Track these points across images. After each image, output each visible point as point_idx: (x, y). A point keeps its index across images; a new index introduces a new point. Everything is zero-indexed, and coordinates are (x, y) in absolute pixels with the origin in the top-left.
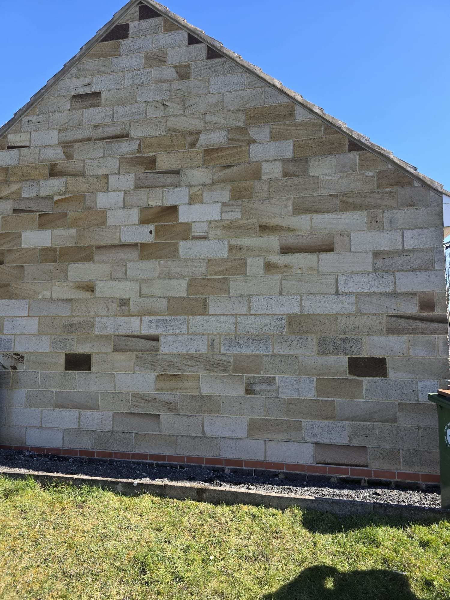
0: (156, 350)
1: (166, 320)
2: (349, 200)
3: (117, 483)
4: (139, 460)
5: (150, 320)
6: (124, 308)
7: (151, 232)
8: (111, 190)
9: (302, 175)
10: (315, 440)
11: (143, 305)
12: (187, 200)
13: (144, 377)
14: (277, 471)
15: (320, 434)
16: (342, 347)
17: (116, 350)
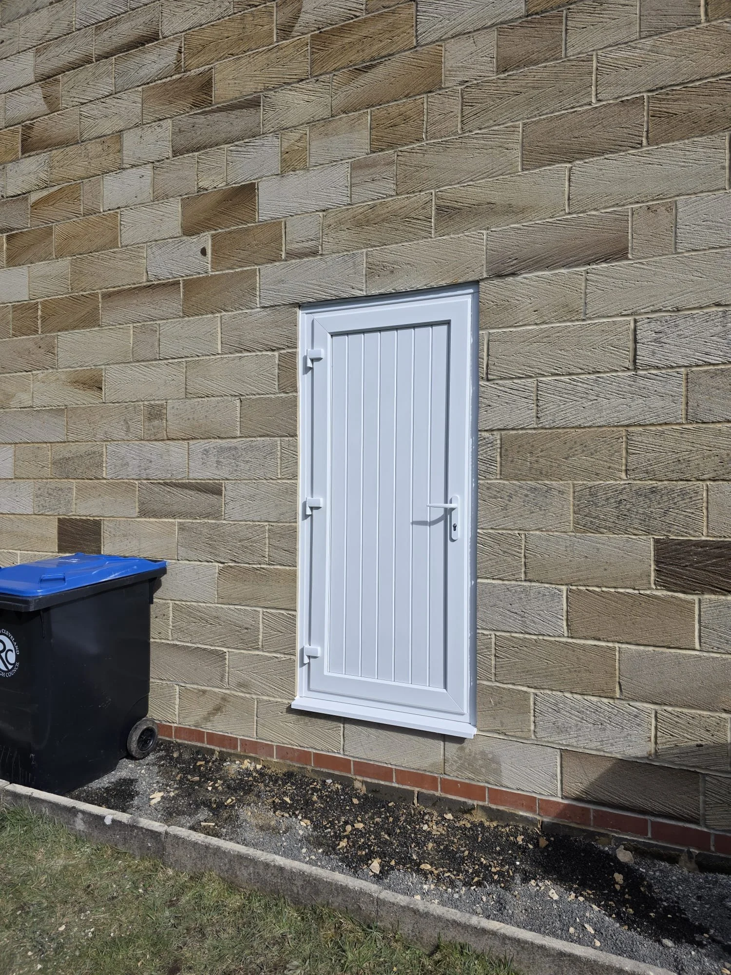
0: (216, 514)
1: (236, 448)
2: (674, 108)
3: (73, 811)
4: (189, 743)
5: (205, 450)
6: (156, 423)
7: (204, 252)
8: (128, 166)
9: (546, 60)
10: (564, 740)
11: (191, 417)
12: (277, 167)
13: (196, 570)
14: (470, 802)
15: (574, 729)
16: (641, 511)
17: (143, 513)
